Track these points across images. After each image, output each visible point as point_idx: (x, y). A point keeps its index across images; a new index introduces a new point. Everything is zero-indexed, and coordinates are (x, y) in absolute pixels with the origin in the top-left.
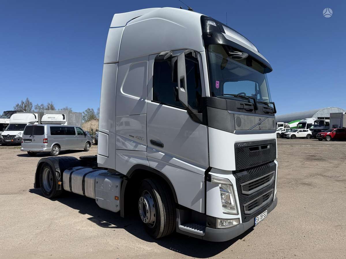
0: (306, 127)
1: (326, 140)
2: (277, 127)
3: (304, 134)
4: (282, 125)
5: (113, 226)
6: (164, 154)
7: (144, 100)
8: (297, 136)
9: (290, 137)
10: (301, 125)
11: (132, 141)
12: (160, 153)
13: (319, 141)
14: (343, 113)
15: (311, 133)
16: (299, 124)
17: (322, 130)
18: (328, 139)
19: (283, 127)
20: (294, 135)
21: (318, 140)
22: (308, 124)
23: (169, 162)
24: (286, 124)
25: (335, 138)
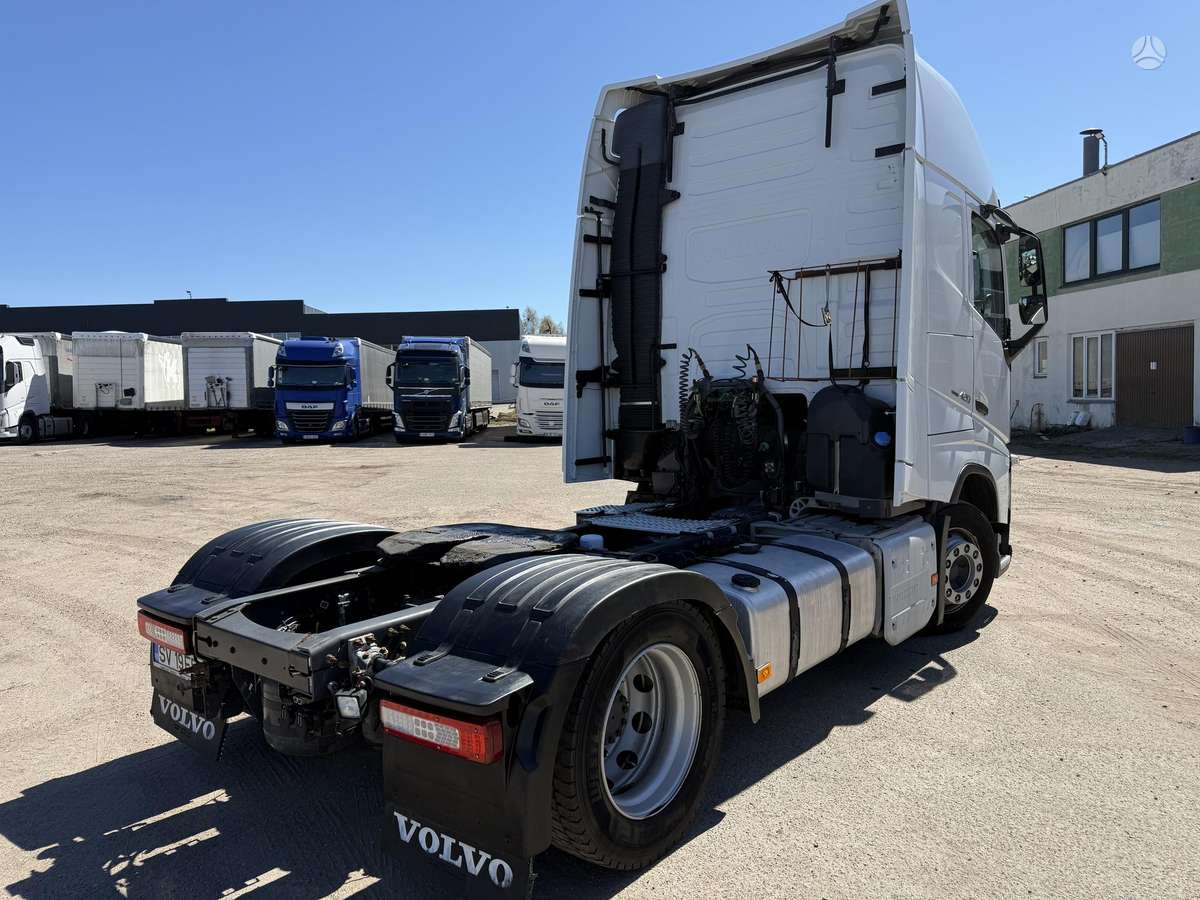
11: (955, 406)
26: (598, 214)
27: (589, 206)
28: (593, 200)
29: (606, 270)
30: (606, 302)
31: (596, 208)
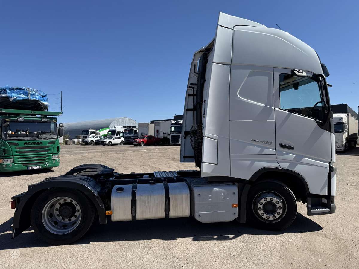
0: (116, 135)
1: (141, 146)
2: (89, 135)
3: (118, 141)
4: (93, 133)
5: (231, 236)
6: (295, 155)
7: (270, 107)
8: (113, 143)
9: (107, 144)
10: (111, 132)
11: (256, 145)
12: (290, 154)
13: (135, 146)
14: (148, 123)
15: (124, 140)
16: (109, 131)
17: (132, 137)
18: (142, 145)
19: (94, 135)
20: (110, 142)
21: (133, 146)
22: (117, 132)
23: (301, 162)
24: (97, 131)
25: (147, 144)
26: (193, 88)
27: (190, 86)
28: (191, 84)
29: (195, 103)
30: (195, 112)
31: (193, 86)
